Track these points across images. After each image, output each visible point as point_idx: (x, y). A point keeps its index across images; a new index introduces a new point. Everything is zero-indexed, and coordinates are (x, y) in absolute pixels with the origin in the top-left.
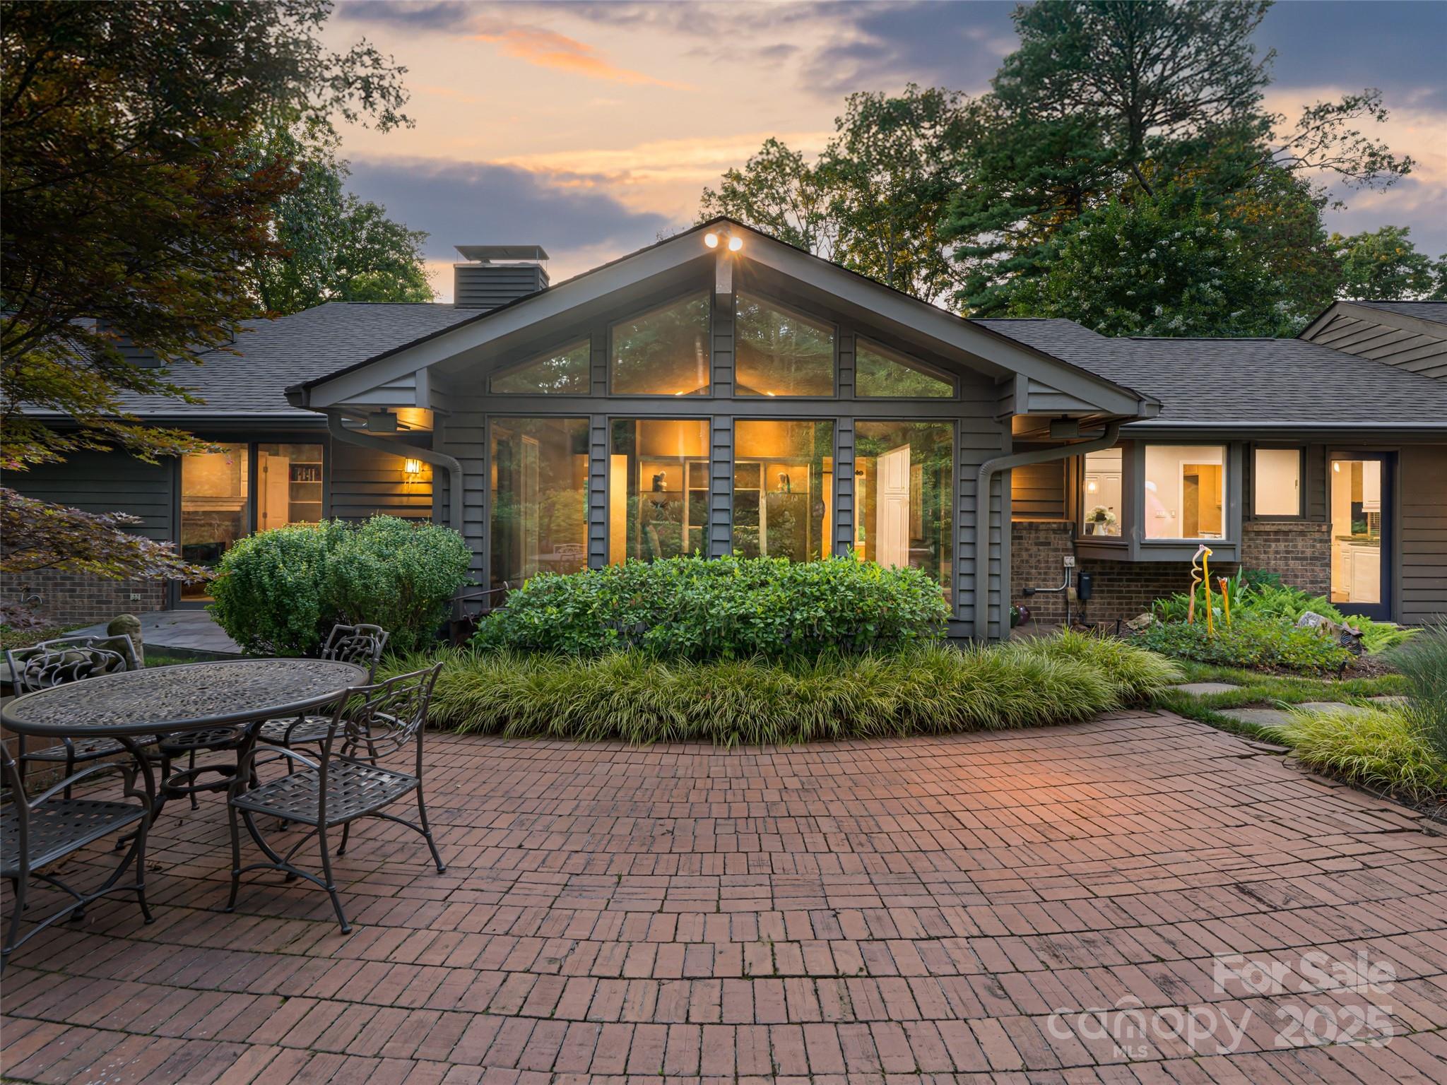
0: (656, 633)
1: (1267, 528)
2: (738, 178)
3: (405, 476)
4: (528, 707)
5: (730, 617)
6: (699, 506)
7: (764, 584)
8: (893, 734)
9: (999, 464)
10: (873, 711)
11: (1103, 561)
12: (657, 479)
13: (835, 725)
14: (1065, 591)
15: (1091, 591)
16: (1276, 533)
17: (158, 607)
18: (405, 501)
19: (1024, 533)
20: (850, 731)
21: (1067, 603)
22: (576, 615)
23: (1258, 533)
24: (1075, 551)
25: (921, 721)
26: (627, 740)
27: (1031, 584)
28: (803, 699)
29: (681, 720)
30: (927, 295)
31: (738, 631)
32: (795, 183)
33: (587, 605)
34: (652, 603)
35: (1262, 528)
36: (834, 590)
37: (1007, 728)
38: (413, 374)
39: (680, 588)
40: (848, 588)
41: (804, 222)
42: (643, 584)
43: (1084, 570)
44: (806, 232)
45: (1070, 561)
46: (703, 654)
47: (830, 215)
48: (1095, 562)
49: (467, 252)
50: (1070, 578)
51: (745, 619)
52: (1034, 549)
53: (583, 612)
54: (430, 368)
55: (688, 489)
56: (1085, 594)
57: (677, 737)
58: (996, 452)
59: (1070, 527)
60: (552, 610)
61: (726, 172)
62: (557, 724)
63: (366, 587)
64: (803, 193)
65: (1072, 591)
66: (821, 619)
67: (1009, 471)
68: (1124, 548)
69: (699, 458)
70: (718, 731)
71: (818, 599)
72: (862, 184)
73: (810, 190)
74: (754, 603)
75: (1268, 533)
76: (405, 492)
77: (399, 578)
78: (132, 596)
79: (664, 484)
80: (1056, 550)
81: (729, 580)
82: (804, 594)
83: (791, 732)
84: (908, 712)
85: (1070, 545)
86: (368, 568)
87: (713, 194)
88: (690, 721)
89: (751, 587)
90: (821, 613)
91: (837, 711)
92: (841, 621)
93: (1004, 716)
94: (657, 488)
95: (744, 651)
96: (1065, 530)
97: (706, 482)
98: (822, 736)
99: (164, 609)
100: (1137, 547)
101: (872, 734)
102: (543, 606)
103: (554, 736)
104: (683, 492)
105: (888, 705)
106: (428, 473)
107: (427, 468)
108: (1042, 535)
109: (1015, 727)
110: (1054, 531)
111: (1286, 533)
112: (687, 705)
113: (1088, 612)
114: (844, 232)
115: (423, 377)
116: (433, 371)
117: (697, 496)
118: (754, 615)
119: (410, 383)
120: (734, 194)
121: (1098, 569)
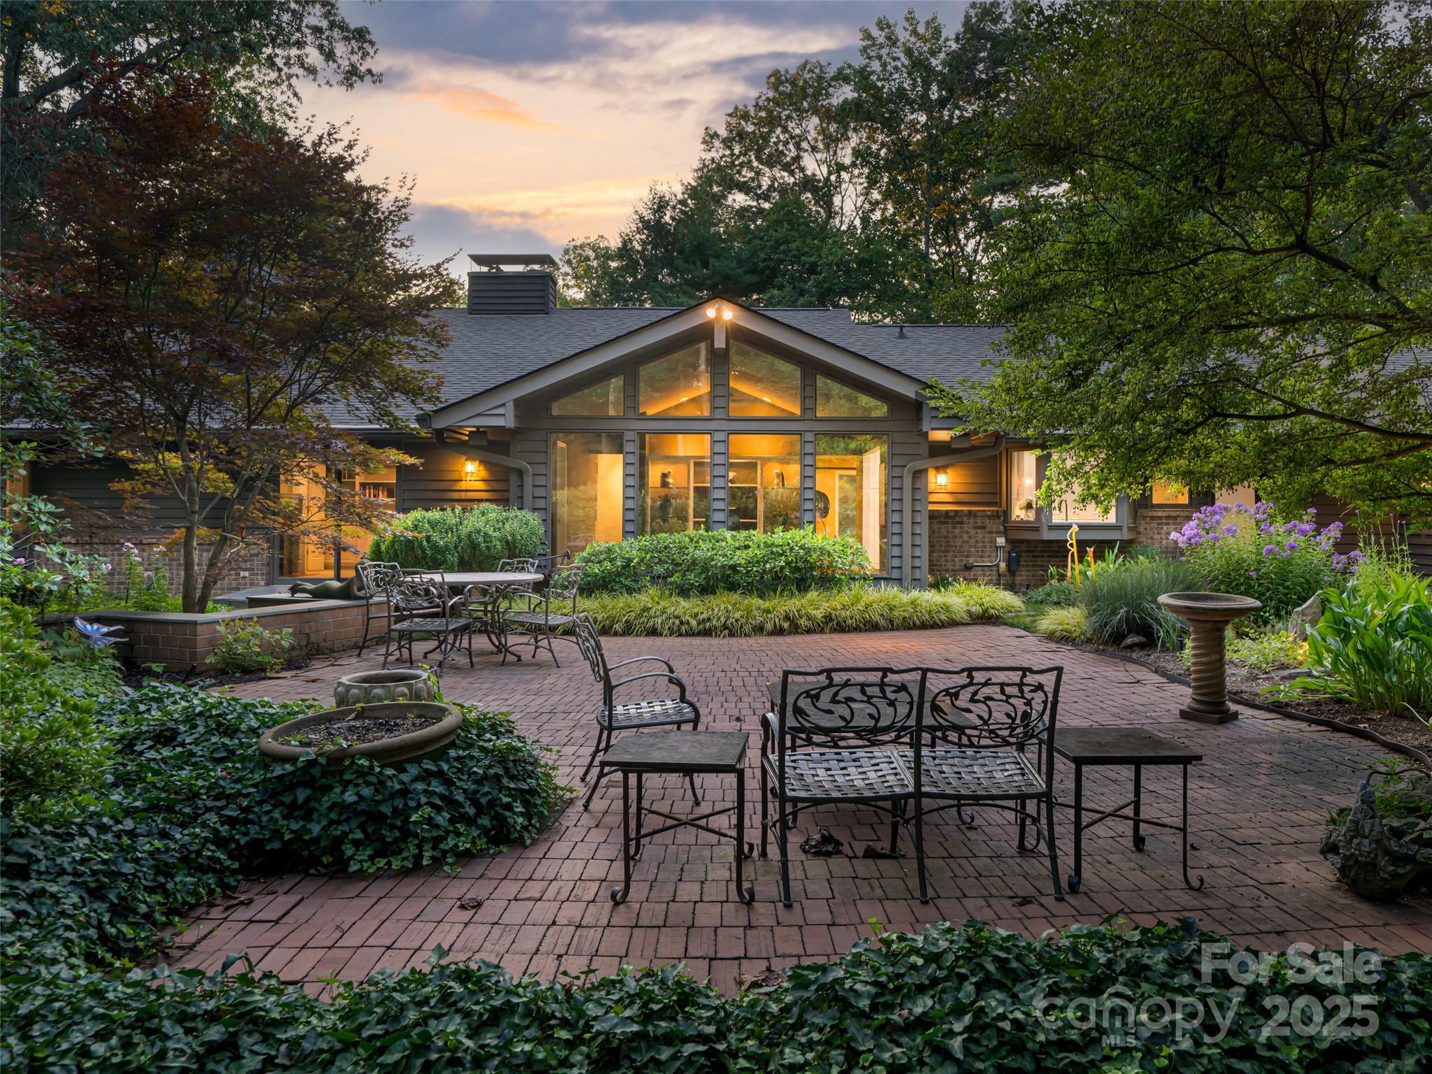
0: (676, 578)
1: (1160, 514)
2: (745, 116)
3: (463, 475)
4: (600, 618)
5: (723, 567)
6: (703, 504)
7: (747, 547)
8: (822, 631)
9: (919, 465)
10: (809, 618)
11: (1028, 541)
12: (664, 476)
13: (786, 625)
14: (998, 565)
15: (1018, 565)
16: (1167, 517)
17: (262, 583)
18: (463, 495)
19: (965, 519)
20: (795, 629)
21: (999, 575)
22: (623, 567)
23: (1153, 518)
24: (1005, 533)
25: (838, 624)
26: (661, 635)
27: (971, 560)
28: (768, 611)
29: (694, 623)
30: (976, 251)
31: (729, 576)
32: (815, 120)
33: (630, 560)
34: (673, 560)
35: (1155, 514)
36: (792, 549)
37: (892, 629)
38: (504, 405)
39: (691, 550)
40: (801, 548)
41: (825, 170)
42: (666, 548)
43: (1013, 549)
44: (827, 179)
45: (1001, 541)
46: (706, 590)
47: (854, 165)
48: (1022, 541)
49: (478, 259)
50: (1001, 554)
51: (733, 568)
52: (973, 532)
53: (628, 565)
54: (515, 400)
55: (692, 485)
56: (1013, 568)
57: (691, 634)
58: (917, 456)
59: (1001, 514)
60: (607, 565)
61: (731, 110)
62: (617, 627)
63: (488, 548)
64: (823, 131)
65: (1003, 565)
66: (782, 568)
67: (926, 470)
68: (1037, 529)
69: (703, 457)
70: (716, 628)
71: (781, 555)
72: (891, 125)
73: (833, 127)
74: (740, 558)
75: (1160, 518)
76: (464, 488)
77: (507, 542)
78: (242, 574)
79: (670, 480)
80: (991, 532)
81: (724, 544)
82: (772, 553)
83: (759, 629)
84: (831, 620)
85: (1001, 528)
86: (490, 537)
87: (716, 135)
88: (699, 624)
89: (738, 548)
90: (782, 563)
91: (787, 618)
92: (797, 569)
93: (891, 622)
94: (665, 484)
95: (732, 587)
96: (998, 517)
97: (708, 478)
98: (778, 631)
99: (267, 584)
100: (1045, 529)
101: (809, 631)
102: (599, 562)
103: (616, 634)
104: (688, 488)
105: (818, 614)
106: (483, 473)
107: (482, 468)
108: (979, 520)
109: (898, 629)
110: (989, 517)
111: (1175, 518)
112: (696, 615)
113: (1017, 582)
114: (872, 182)
115: (510, 406)
116: (517, 402)
117: (701, 492)
118: (740, 565)
119: (501, 411)
120: (741, 135)
121: (1024, 547)
